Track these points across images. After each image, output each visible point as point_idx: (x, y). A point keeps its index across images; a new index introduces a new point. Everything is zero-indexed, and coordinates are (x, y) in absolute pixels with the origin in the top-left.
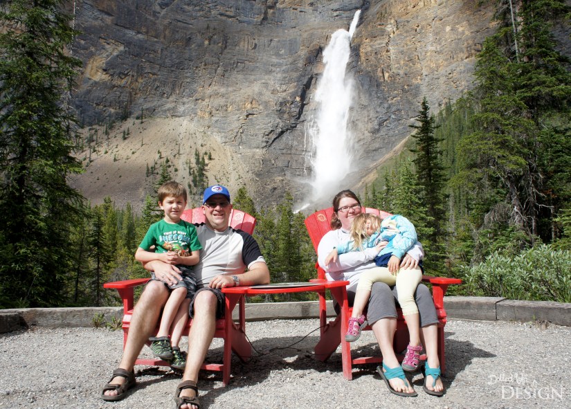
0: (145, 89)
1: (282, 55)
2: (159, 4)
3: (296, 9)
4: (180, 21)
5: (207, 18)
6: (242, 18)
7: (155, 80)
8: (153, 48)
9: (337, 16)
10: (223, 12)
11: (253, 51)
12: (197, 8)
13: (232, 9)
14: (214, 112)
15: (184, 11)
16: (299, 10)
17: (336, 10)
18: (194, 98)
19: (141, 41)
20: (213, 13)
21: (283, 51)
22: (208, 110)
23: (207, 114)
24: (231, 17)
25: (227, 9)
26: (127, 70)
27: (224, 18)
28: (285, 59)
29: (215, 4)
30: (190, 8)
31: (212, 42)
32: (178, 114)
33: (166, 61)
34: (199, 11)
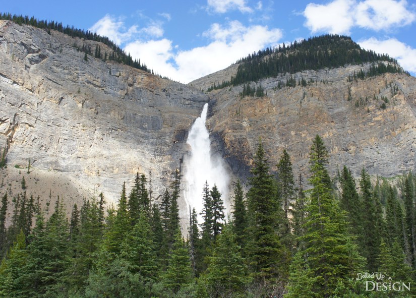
0: (22, 138)
1: (146, 129)
2: (29, 59)
3: (152, 92)
4: (50, 80)
5: (75, 82)
6: (108, 89)
7: (32, 132)
8: (30, 101)
9: (188, 104)
10: (91, 81)
11: (122, 121)
12: (66, 71)
13: (99, 80)
14: (101, 172)
15: (53, 71)
16: (155, 92)
17: (188, 100)
18: (74, 155)
19: (17, 91)
20: (80, 79)
21: (146, 125)
22: (95, 169)
23: (94, 173)
24: (98, 86)
25: (95, 79)
26: (5, 116)
27: (91, 86)
28: (149, 132)
29: (84, 72)
30: (59, 70)
31: (84, 106)
32: (61, 168)
33: (42, 114)
34: (68, 74)
